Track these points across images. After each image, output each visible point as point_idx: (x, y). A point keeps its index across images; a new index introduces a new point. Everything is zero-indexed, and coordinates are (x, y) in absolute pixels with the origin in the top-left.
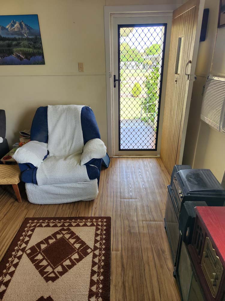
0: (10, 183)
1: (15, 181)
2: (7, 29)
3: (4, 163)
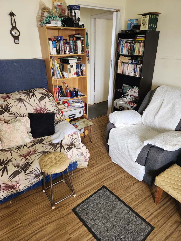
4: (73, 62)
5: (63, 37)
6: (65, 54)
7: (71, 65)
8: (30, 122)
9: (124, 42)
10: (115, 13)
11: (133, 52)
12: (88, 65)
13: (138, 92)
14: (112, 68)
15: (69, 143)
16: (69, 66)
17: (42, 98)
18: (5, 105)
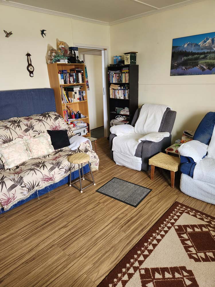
0: (170, 169)
1: (174, 168)
2: (199, 46)
3: (167, 153)
4: (77, 89)
5: (67, 70)
6: (70, 83)
7: (75, 92)
8: (50, 137)
9: (113, 73)
10: (103, 52)
11: (121, 81)
12: (88, 91)
13: (129, 111)
14: (105, 94)
15: (84, 149)
16: (73, 93)
17: (56, 119)
18: (29, 124)
